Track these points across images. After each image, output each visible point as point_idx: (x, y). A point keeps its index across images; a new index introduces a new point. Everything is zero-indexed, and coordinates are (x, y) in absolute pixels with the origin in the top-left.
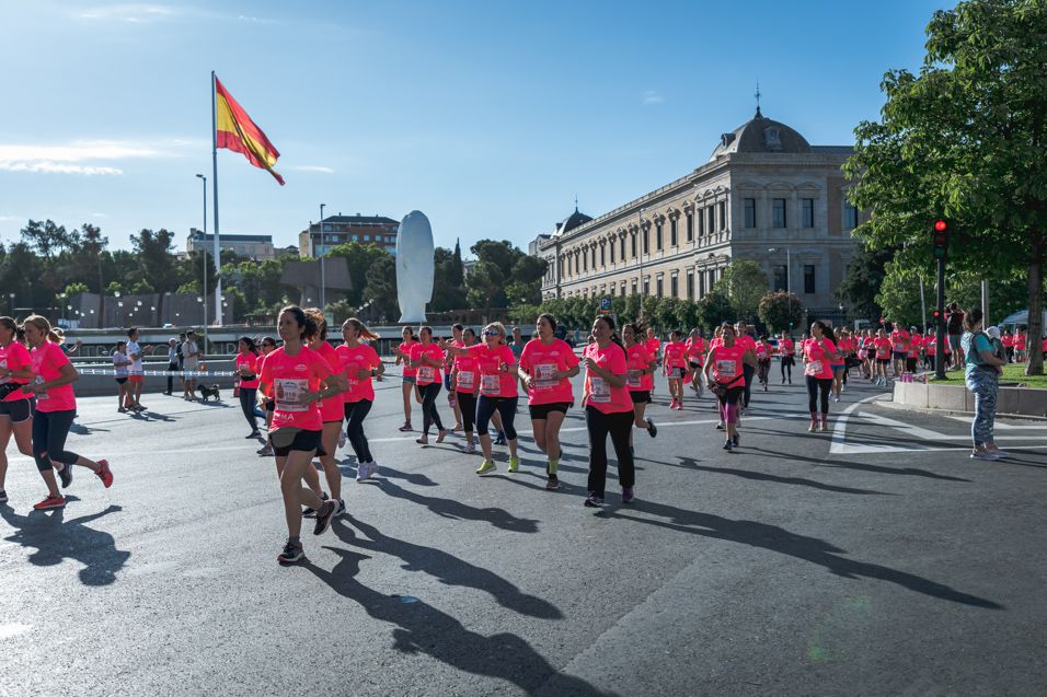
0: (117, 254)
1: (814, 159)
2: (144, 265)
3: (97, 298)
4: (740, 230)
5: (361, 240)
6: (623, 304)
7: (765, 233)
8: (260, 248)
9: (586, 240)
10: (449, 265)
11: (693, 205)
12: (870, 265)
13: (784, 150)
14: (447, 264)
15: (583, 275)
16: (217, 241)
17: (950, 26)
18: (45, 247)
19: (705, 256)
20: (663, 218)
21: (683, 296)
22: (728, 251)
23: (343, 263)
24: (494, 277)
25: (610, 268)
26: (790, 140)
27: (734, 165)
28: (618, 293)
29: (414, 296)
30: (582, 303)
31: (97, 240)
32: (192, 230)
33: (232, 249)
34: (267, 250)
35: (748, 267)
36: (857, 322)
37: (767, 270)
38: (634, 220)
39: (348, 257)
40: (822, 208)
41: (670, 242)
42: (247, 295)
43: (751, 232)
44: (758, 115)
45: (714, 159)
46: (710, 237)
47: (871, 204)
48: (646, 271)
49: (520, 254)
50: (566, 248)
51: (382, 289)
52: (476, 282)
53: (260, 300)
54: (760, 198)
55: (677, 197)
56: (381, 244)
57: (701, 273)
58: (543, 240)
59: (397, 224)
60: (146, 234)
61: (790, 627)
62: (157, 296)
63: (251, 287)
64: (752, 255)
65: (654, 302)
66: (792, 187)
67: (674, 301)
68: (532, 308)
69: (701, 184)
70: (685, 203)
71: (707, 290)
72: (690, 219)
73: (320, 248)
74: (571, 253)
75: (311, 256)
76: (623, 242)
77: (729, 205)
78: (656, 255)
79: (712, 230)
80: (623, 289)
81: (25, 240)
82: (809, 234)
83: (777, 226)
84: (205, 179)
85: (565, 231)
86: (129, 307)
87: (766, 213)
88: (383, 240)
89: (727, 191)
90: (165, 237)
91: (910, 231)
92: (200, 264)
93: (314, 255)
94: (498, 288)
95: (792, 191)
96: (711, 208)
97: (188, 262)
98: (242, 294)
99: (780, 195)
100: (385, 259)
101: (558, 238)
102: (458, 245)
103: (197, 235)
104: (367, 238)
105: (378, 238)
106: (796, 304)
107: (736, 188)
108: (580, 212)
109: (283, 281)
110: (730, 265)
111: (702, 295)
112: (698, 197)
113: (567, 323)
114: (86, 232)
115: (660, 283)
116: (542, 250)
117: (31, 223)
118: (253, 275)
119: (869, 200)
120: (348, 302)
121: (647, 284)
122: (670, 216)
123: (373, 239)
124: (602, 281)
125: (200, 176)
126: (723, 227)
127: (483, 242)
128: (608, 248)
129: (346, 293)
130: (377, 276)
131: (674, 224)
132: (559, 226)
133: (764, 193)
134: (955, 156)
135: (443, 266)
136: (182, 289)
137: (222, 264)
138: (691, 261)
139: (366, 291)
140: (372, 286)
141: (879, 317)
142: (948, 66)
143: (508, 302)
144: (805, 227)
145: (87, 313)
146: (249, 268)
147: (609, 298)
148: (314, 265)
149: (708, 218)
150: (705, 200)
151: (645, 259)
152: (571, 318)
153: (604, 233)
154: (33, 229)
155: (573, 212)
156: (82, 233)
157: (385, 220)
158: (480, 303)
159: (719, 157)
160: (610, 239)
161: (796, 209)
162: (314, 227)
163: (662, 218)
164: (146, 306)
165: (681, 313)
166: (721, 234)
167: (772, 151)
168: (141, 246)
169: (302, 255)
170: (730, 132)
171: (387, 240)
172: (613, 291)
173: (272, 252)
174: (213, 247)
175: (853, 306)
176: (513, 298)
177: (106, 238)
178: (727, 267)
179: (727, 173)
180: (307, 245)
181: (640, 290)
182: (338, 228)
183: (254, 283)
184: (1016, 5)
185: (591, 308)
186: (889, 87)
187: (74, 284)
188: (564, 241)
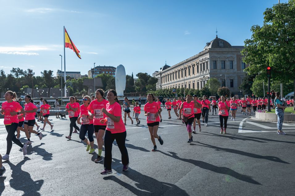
0: (37, 77)
1: (233, 50)
2: (45, 80)
3: (31, 89)
4: (212, 70)
5: (105, 73)
6: (179, 90)
7: (219, 71)
8: (77, 75)
9: (169, 73)
11: (199, 63)
12: (249, 79)
13: (224, 47)
14: (130, 79)
15: (168, 82)
16: (65, 73)
17: (271, 12)
18: (17, 75)
19: (202, 77)
21: (196, 88)
22: (209, 76)
23: (100, 78)
24: (143, 83)
25: (175, 80)
26: (226, 44)
27: (210, 51)
28: (178, 87)
29: (120, 89)
30: (167, 90)
31: (32, 73)
32: (58, 70)
33: (69, 75)
34: (79, 76)
35: (214, 80)
36: (245, 95)
37: (220, 81)
38: (182, 67)
39: (102, 77)
40: (235, 63)
41: (192, 73)
43: (215, 70)
44: (217, 37)
45: (204, 50)
46: (204, 72)
47: (249, 62)
48: (186, 81)
49: (150, 77)
50: (163, 75)
51: (111, 87)
52: (138, 85)
53: (77, 90)
54: (218, 61)
55: (194, 60)
56: (111, 74)
57: (201, 82)
58: (156, 73)
59: (115, 68)
60: (45, 71)
62: (48, 89)
64: (216, 77)
65: (188, 90)
67: (193, 90)
69: (201, 57)
70: (196, 62)
71: (203, 87)
72: (198, 66)
73: (94, 75)
74: (164, 76)
75: (91, 77)
76: (179, 73)
77: (209, 63)
78: (188, 77)
79: (204, 70)
80: (179, 86)
81: (12, 73)
82: (232, 71)
83: (222, 68)
84: (62, 56)
85: (163, 70)
86: (40, 92)
87: (219, 65)
88: (111, 73)
89: (208, 59)
90: (51, 72)
91: (260, 70)
92: (60, 80)
93: (92, 77)
94: (144, 86)
95: (226, 58)
96: (204, 64)
97: (57, 79)
98: (72, 88)
99: (223, 60)
100: (112, 78)
101: (161, 72)
102: (132, 74)
103: (59, 72)
104: (107, 72)
105: (110, 72)
106: (228, 90)
107: (211, 58)
108: (167, 65)
109: (83, 85)
110: (209, 79)
111: (201, 88)
112: (200, 60)
113: (163, 96)
114: (29, 71)
115: (189, 85)
116: (156, 75)
117: (13, 69)
118: (75, 83)
119: (248, 61)
121: (186, 85)
122: (192, 66)
123: (109, 73)
124: (173, 84)
125: (60, 55)
126: (207, 69)
127: (140, 73)
128: (175, 75)
130: (110, 83)
131: (193, 68)
132: (161, 69)
133: (219, 59)
134: (273, 49)
135: (128, 80)
136: (55, 87)
137: (67, 80)
138: (198, 78)
139: (107, 87)
140: (108, 86)
141: (252, 94)
142: (270, 23)
143: (147, 90)
144: (231, 69)
145: (29, 93)
146: (74, 81)
147: (175, 89)
148: (92, 80)
149: (203, 66)
150: (202, 61)
151: (185, 78)
152: (164, 94)
153: (173, 71)
154: (14, 70)
155: (165, 65)
156: (27, 71)
157: (112, 67)
158: (139, 90)
159: (206, 49)
160: (175, 72)
161: (228, 64)
162: (92, 69)
163: (190, 66)
164: (45, 92)
166: (207, 71)
167: (221, 47)
168: (44, 75)
169: (89, 77)
170: (209, 42)
171: (112, 73)
172: (176, 87)
173: (81, 76)
174: (64, 75)
175: (244, 91)
176: (148, 89)
177: (34, 73)
178: (208, 80)
179: (208, 54)
180: (90, 74)
181: (184, 87)
182: (99, 70)
183: (75, 85)
184: (289, 6)
185: (170, 92)
186: (253, 30)
187: (25, 86)
188: (162, 73)
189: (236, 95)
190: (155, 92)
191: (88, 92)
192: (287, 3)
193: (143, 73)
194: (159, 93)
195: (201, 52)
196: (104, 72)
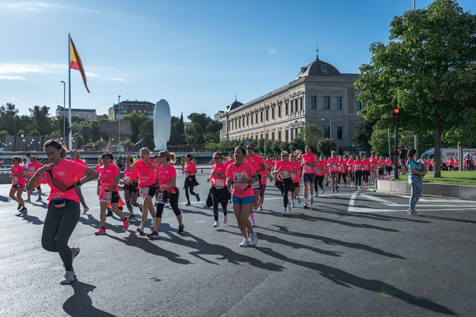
0: (23, 117)
1: (342, 80)
2: (35, 123)
3: (12, 137)
4: (309, 110)
5: (137, 112)
6: (257, 143)
7: (320, 112)
8: (90, 115)
9: (240, 114)
10: (178, 124)
11: (288, 99)
12: (366, 127)
13: (329, 75)
14: (177, 124)
15: (239, 130)
16: (70, 112)
17: (401, 23)
19: (294, 122)
20: (275, 105)
21: (283, 140)
22: (304, 120)
23: (129, 122)
24: (198, 130)
25: (251, 126)
26: (331, 71)
27: (307, 81)
28: (254, 138)
29: (161, 138)
30: (238, 142)
31: (13, 110)
32: (58, 106)
33: (77, 115)
34: (93, 116)
35: (312, 127)
36: (360, 152)
37: (321, 128)
38: (262, 105)
39: (131, 120)
40: (345, 101)
41: (278, 115)
42: (83, 137)
43: (314, 111)
44: (318, 59)
45: (298, 78)
46: (296, 114)
47: (366, 101)
48: (267, 128)
49: (210, 120)
50: (231, 117)
51: (147, 135)
52: (190, 132)
53: (90, 139)
54: (318, 96)
55: (281, 95)
56: (147, 114)
57: (292, 130)
58: (221, 114)
59: (154, 105)
60: (37, 108)
61: (329, 292)
62: (42, 136)
63: (86, 133)
64: (314, 121)
65: (270, 142)
66: (332, 92)
67: (280, 142)
68: (216, 144)
69: (292, 89)
70: (285, 98)
71: (294, 137)
72: (287, 105)
73: (118, 116)
74: (233, 120)
75: (114, 119)
76: (257, 115)
77: (304, 99)
78: (271, 121)
79: (296, 110)
80: (257, 136)
82: (340, 113)
83: (325, 109)
84: (65, 83)
85: (231, 110)
86: (28, 141)
87: (320, 103)
88: (147, 112)
89: (303, 93)
90: (45, 109)
91: (383, 113)
92: (62, 124)
93: (115, 119)
94: (200, 135)
96: (296, 100)
97: (56, 121)
98: (81, 136)
99: (327, 95)
100: (148, 121)
101: (227, 113)
102: (182, 115)
103: (60, 109)
104: (140, 111)
105: (145, 111)
106: (333, 144)
107: (308, 92)
108: (238, 101)
109: (101, 131)
110: (305, 126)
111: (292, 139)
112: (290, 95)
114: (8, 107)
115: (273, 134)
116: (220, 118)
118: (87, 128)
120: (131, 141)
121: (267, 134)
122: (278, 104)
123: (143, 112)
124: (247, 132)
125: (63, 82)
126: (301, 109)
127: (193, 114)
128: (250, 117)
129: (130, 136)
130: (144, 129)
131: (279, 107)
132: (228, 107)
133: (320, 94)
134: (403, 80)
135: (175, 124)
136: (53, 133)
137: (72, 122)
138: (287, 124)
139: (139, 135)
140: (142, 134)
141: (370, 150)
142: (398, 40)
143: (204, 142)
144: (338, 109)
145: (8, 144)
146: (85, 124)
147: (251, 140)
148: (115, 124)
149: (294, 105)
150: (293, 97)
151: (267, 123)
153: (248, 111)
156: (6, 107)
157: (148, 103)
158: (192, 141)
159: (300, 78)
160: (251, 113)
161: (334, 102)
162: (115, 106)
164: (36, 141)
165: (283, 147)
166: (301, 112)
167: (323, 75)
168: (34, 113)
169: (110, 119)
170: (305, 66)
171: (149, 112)
172: (252, 137)
173: (96, 117)
174: (68, 114)
175: (359, 145)
176: (207, 140)
177: (18, 110)
178: (303, 127)
179: (304, 85)
180: (112, 114)
181: (264, 137)
182: (127, 106)
183: (87, 131)
184: (429, 15)
185: (242, 145)
186: (374, 50)
187: (2, 131)
188: (230, 114)
189: (345, 152)
190: (219, 145)
191: (107, 143)
192: (427, 9)
193: (198, 114)
194: (224, 146)
195: (292, 82)
196: (134, 111)
